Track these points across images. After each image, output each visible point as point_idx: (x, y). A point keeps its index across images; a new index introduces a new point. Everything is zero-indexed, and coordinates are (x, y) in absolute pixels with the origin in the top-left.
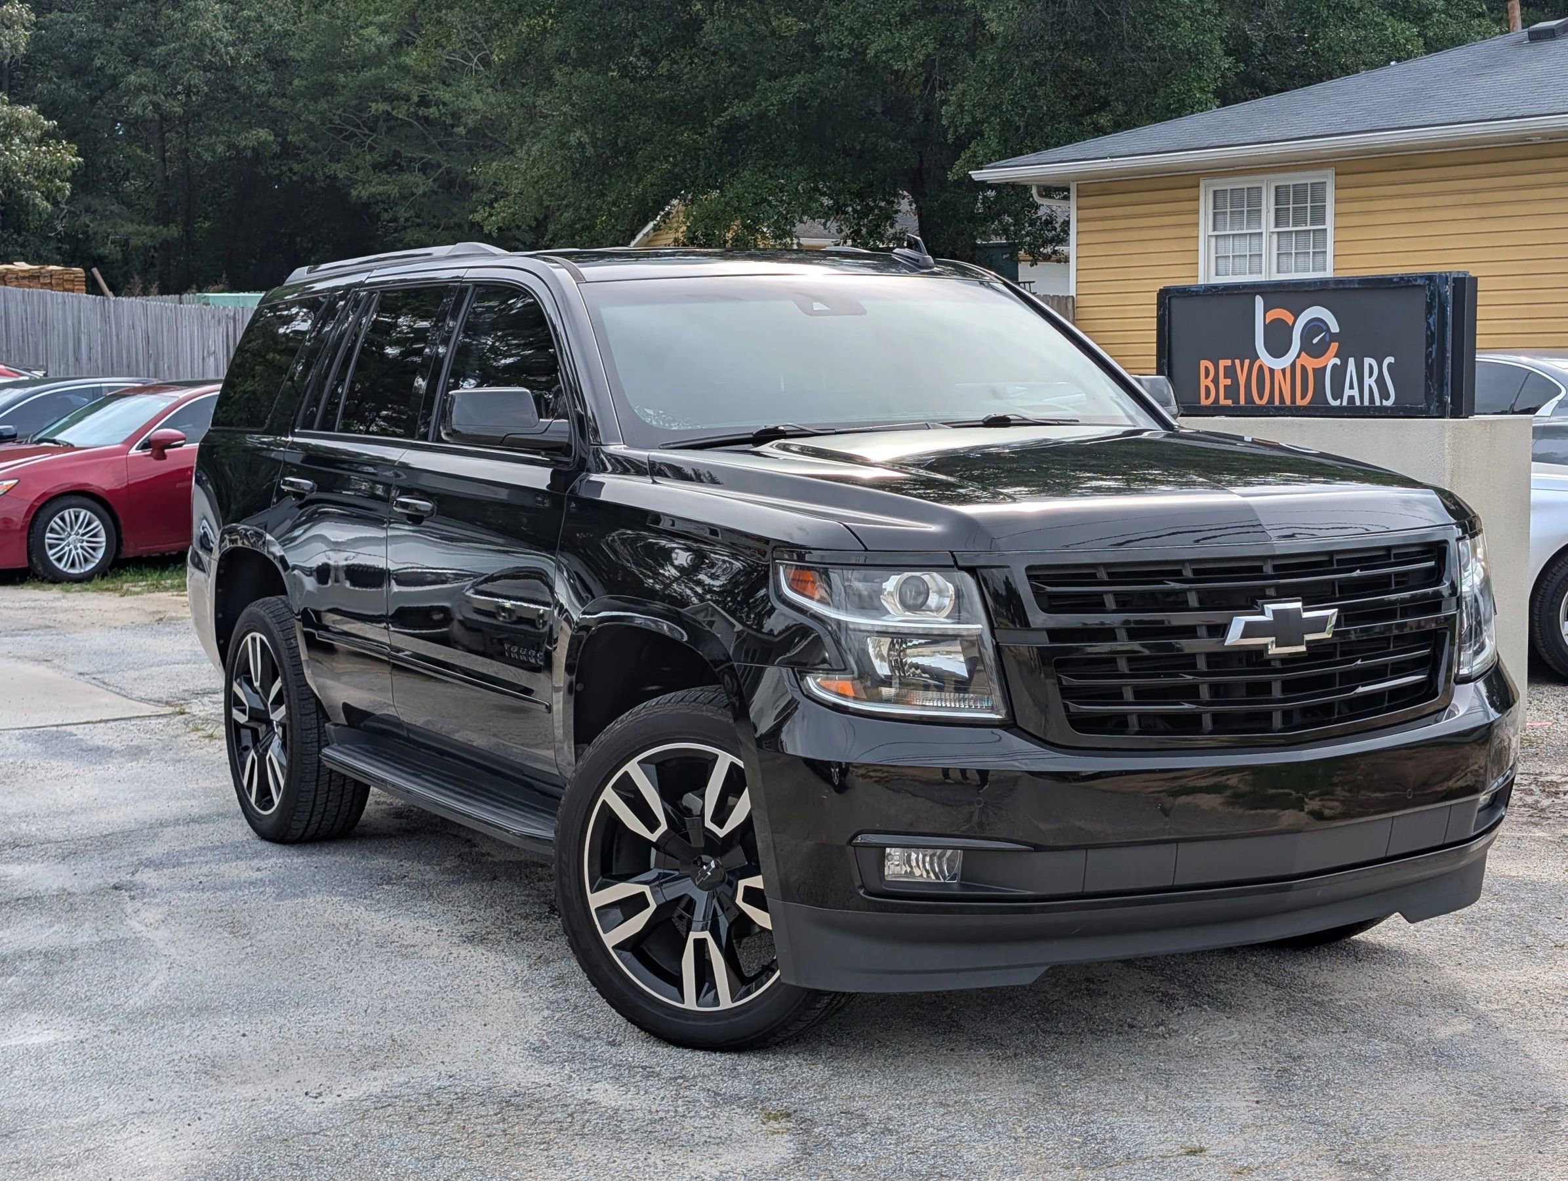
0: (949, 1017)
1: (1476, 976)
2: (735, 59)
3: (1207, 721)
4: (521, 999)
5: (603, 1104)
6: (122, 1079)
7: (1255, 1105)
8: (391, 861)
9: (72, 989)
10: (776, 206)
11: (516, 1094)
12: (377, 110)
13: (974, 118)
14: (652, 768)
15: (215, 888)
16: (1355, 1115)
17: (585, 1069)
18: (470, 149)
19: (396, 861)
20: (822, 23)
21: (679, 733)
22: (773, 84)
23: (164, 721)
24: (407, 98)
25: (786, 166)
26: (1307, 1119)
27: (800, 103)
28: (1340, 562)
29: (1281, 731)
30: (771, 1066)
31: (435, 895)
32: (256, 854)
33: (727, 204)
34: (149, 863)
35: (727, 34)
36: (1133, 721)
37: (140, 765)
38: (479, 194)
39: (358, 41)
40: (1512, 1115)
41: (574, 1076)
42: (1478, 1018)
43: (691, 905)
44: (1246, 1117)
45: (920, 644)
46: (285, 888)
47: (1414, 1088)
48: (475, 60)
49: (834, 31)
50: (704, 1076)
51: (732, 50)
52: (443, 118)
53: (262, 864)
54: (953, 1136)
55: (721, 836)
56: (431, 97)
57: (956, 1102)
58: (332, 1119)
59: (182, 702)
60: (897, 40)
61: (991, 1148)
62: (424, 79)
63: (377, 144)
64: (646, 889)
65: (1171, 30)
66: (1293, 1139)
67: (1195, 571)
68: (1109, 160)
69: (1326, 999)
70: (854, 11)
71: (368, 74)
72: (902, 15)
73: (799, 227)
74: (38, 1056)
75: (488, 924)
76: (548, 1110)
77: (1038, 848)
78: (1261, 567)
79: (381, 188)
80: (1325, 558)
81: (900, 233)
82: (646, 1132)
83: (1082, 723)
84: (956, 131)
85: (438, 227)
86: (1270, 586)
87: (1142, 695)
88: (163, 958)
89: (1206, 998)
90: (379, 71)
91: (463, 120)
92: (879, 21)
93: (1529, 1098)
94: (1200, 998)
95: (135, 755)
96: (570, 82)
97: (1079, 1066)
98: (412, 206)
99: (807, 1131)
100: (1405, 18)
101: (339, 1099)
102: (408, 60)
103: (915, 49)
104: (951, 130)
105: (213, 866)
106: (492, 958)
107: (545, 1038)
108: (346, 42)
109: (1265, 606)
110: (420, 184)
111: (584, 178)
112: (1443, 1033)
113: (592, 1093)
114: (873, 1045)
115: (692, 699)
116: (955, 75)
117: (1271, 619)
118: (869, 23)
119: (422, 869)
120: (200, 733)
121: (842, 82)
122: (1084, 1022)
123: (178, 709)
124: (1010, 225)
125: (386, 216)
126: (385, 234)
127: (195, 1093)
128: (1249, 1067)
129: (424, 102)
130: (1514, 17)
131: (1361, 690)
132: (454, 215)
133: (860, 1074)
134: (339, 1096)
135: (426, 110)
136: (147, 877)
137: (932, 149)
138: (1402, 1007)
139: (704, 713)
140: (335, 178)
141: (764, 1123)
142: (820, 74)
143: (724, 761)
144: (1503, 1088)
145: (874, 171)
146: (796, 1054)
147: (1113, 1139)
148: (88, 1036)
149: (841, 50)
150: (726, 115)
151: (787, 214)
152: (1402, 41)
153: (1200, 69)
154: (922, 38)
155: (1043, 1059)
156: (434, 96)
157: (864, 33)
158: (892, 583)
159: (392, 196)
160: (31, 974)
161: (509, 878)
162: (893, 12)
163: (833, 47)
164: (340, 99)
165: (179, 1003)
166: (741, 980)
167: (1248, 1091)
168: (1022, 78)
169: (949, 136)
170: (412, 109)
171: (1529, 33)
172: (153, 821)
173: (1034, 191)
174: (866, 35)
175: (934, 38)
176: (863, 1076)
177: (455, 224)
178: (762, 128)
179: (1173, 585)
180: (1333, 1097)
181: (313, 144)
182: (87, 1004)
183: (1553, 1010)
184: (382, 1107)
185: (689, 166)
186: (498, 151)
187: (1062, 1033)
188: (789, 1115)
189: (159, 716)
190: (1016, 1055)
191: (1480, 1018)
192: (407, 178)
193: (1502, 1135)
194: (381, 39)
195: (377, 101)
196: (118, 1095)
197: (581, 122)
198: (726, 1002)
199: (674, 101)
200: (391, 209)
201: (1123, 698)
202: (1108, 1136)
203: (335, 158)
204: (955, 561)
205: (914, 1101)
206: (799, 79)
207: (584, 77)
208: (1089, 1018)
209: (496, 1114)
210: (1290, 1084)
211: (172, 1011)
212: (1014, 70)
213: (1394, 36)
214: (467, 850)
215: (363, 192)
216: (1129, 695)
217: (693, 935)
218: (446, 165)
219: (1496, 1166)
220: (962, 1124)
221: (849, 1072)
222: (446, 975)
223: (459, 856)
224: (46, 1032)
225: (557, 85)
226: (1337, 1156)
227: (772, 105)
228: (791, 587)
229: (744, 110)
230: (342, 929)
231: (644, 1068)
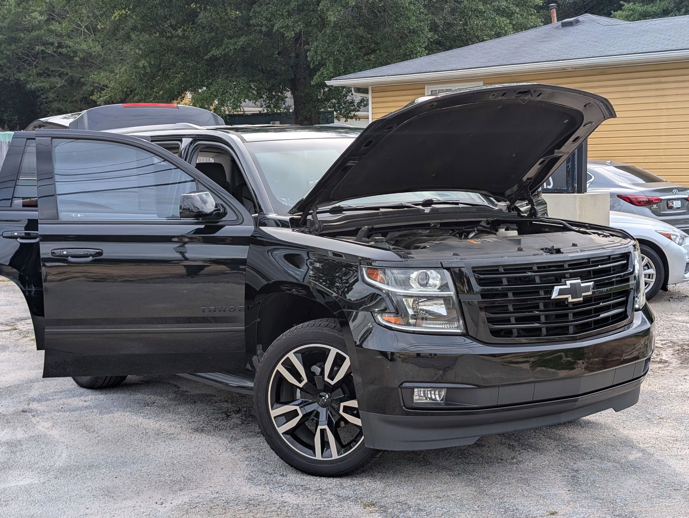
0: (423, 458)
1: (633, 432)
2: (213, 30)
3: (544, 331)
4: (232, 457)
5: (291, 503)
6: (70, 500)
7: (568, 492)
8: (144, 395)
9: (27, 459)
10: (233, 95)
11: (250, 500)
12: (39, 49)
13: (322, 57)
14: (300, 355)
15: (70, 410)
16: (611, 495)
17: (276, 487)
18: (81, 67)
19: (147, 396)
20: (253, 15)
21: (313, 340)
22: (231, 41)
23: (9, 333)
24: (52, 44)
25: (237, 77)
26: (593, 497)
27: (243, 49)
28: (593, 262)
29: (573, 334)
30: (357, 483)
31: (171, 410)
32: (81, 394)
33: (211, 93)
34: (34, 400)
35: (210, 19)
36: (515, 332)
37: (7, 354)
38: (86, 87)
39: (29, 18)
40: (675, 492)
41: (272, 490)
42: (642, 450)
43: (317, 414)
44: (567, 498)
45: (424, 301)
46: (103, 410)
47: (630, 482)
48: (83, 27)
49: (258, 18)
50: (330, 489)
51: (212, 26)
52: (69, 54)
53: (86, 399)
54: (449, 511)
55: (332, 384)
56: (63, 44)
57: (443, 496)
58: (174, 514)
59: (13, 324)
60: (287, 23)
61: (467, 515)
62: (61, 36)
63: (38, 64)
64: (297, 408)
65: (407, 20)
66: (591, 506)
67: (538, 268)
68: (387, 77)
69: (577, 445)
70: (267, 9)
71: (34, 34)
72: (288, 12)
73: (243, 104)
74: (27, 490)
75: (201, 423)
76: (269, 506)
77: (479, 387)
78: (563, 265)
79: (41, 84)
80: (586, 261)
81: (288, 107)
82: (315, 514)
83: (495, 333)
84: (314, 63)
85: (66, 101)
86: (567, 273)
87: (519, 320)
88: (61, 443)
89: (527, 446)
90: (39, 32)
91: (78, 54)
92: (279, 14)
93: (678, 485)
94: (525, 446)
95: (3, 349)
96: (139, 39)
97: (488, 478)
98: (54, 92)
99: (385, 511)
100: (503, 16)
101: (172, 504)
102: (52, 27)
103: (295, 27)
104: (312, 62)
105: (64, 400)
106: (211, 439)
107: (251, 474)
108: (24, 19)
109: (567, 282)
110: (60, 82)
111: (144, 81)
112: (631, 457)
113: (283, 498)
114: (397, 472)
115: (318, 325)
116: (312, 38)
117: (569, 287)
118: (274, 15)
119: (160, 398)
120: (28, 338)
121: (262, 41)
122: (481, 458)
123: (13, 327)
124: (335, 104)
125: (43, 97)
126: (41, 104)
127: (106, 505)
128: (559, 476)
129: (60, 46)
130: (554, 17)
131: (602, 316)
132: (75, 96)
133: (397, 485)
134: (171, 503)
135: (61, 50)
136: (34, 406)
137: (301, 70)
138: (610, 447)
139: (325, 331)
140: (19, 80)
141: (365, 508)
142: (251, 37)
143: (334, 352)
144: (666, 480)
145: (275, 79)
146: (366, 477)
147: (517, 509)
148: (45, 481)
149: (262, 26)
150: (210, 55)
151: (238, 98)
152: (503, 26)
153: (419, 38)
154: (298, 22)
155: (472, 475)
156: (65, 43)
157: (272, 19)
158: (414, 275)
159: (46, 88)
160: (5, 453)
161: (202, 402)
162: (285, 11)
163: (259, 25)
164: (21, 44)
165: (79, 464)
166: (342, 446)
167: (563, 486)
168: (342, 40)
169: (311, 65)
170: (55, 49)
171: (562, 23)
172: (27, 380)
173: (353, 90)
174: (273, 20)
175: (303, 22)
176: (398, 486)
177: (75, 100)
178: (225, 60)
179: (530, 274)
180: (599, 487)
181: (9, 64)
182: (38, 465)
183: (671, 446)
184: (194, 508)
185: (193, 77)
186: (93, 67)
187: (474, 464)
188: (374, 505)
189: (6, 331)
190: (459, 474)
191: (643, 451)
192: (53, 79)
193: (675, 501)
194: (40, 18)
195: (38, 45)
196: (71, 507)
197: (144, 56)
198: (335, 456)
199: (185, 48)
200: (46, 93)
201: (510, 322)
202: (514, 508)
203: (19, 71)
204: (442, 265)
205: (425, 496)
206: (243, 39)
207: (146, 36)
208: (482, 457)
209: (246, 509)
210: (579, 482)
211: (78, 468)
212: (339, 37)
213: (499, 24)
214: (177, 389)
215: (33, 86)
216: (513, 320)
217: (320, 427)
218: (70, 74)
219: (678, 514)
220: (451, 506)
221: (392, 484)
222: (194, 447)
223: (174, 392)
224: (25, 479)
225: (133, 40)
226: (612, 513)
227: (231, 50)
228: (369, 277)
229: (218, 52)
230: (136, 427)
231: (302, 486)
